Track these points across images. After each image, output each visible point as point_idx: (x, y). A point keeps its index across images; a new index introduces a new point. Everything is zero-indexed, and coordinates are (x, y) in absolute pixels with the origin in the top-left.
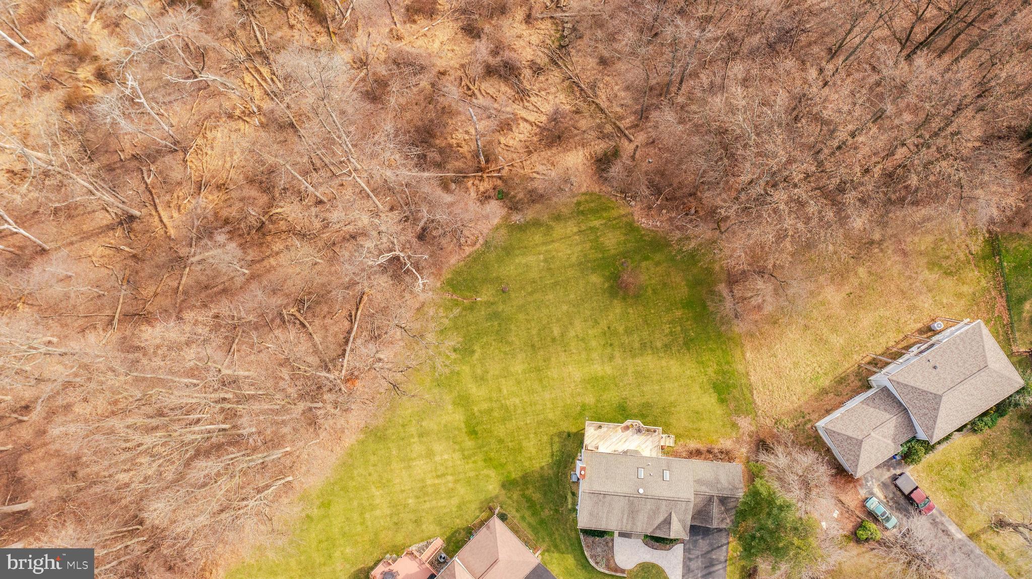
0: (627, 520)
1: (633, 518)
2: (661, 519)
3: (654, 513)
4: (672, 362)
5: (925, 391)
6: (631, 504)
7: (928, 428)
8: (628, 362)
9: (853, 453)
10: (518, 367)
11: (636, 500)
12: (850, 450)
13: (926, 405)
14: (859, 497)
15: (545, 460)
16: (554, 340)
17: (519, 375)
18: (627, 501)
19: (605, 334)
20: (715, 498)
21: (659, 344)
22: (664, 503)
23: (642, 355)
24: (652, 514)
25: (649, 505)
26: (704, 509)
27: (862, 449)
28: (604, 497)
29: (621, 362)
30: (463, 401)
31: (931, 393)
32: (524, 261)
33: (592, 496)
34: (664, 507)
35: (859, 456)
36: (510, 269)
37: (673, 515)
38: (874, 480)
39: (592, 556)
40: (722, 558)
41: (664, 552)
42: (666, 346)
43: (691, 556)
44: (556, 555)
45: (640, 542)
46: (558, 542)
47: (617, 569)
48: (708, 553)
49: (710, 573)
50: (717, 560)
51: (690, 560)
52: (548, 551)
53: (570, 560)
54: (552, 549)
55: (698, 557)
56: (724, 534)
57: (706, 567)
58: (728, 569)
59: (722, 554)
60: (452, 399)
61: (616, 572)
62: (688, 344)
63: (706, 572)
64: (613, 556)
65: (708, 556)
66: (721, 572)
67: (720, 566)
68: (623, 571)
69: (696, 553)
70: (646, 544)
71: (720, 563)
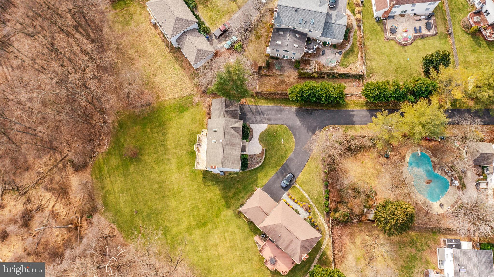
0: (235, 147)
1: (234, 144)
2: (234, 132)
3: (232, 135)
4: (170, 132)
5: (175, 24)
6: (227, 145)
7: (191, 23)
8: (170, 152)
10: (173, 204)
11: (225, 143)
12: (203, 54)
13: (181, 24)
14: (225, 51)
15: (216, 189)
16: (160, 187)
17: (177, 203)
18: (226, 147)
19: (157, 163)
20: (226, 109)
21: (162, 138)
25: (228, 137)
26: (231, 114)
27: (203, 49)
28: (225, 157)
29: (170, 155)
30: (190, 230)
32: (123, 204)
33: (224, 163)
34: (228, 131)
36: (126, 210)
37: (232, 126)
38: (218, 46)
39: (257, 164)
40: (255, 107)
41: (254, 132)
42: (163, 135)
43: (255, 121)
44: (258, 181)
45: (250, 142)
46: (252, 180)
47: (262, 153)
48: (253, 113)
49: (262, 112)
50: (256, 109)
51: (256, 121)
52: (257, 185)
53: (260, 174)
54: (256, 183)
55: (255, 118)
56: (244, 107)
57: (259, 114)
58: (259, 105)
59: (254, 108)
60: (189, 236)
61: (263, 153)
62: (162, 125)
63: (261, 114)
64: (257, 155)
65: (254, 113)
66: (261, 107)
67: (259, 108)
68: (263, 150)
69: (253, 118)
70: (250, 140)
71: (257, 108)
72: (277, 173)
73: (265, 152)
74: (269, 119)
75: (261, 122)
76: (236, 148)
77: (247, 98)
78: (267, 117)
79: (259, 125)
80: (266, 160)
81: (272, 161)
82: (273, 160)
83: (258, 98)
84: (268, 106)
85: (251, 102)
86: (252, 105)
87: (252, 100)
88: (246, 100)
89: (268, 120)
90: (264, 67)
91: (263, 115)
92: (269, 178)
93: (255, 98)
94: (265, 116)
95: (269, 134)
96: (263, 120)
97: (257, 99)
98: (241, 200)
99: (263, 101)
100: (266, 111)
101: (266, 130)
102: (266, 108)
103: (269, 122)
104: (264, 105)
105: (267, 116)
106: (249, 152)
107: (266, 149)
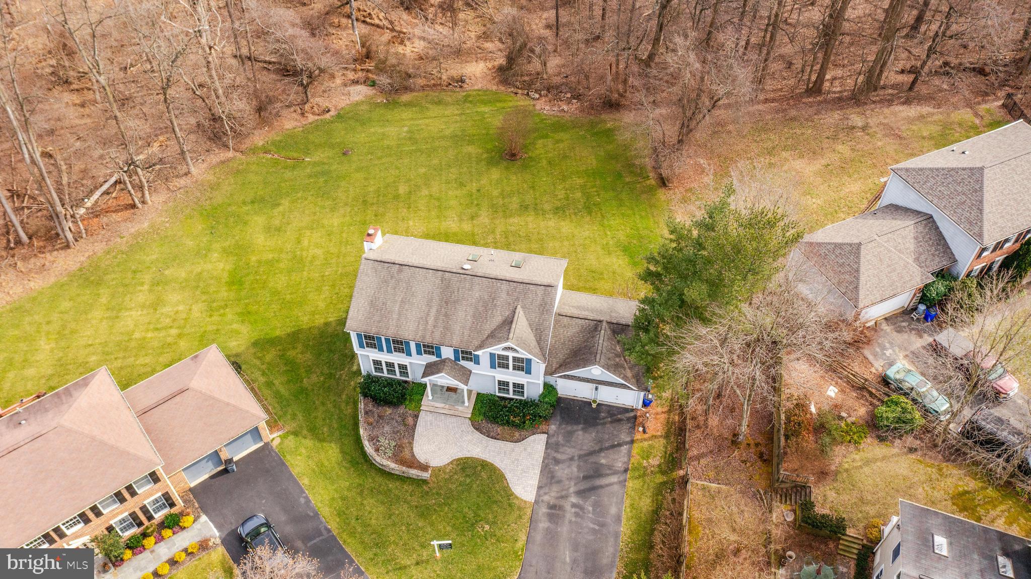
0: (436, 319)
1: (446, 315)
2: (498, 319)
3: (485, 307)
4: (563, 223)
5: (953, 169)
6: (446, 287)
7: (970, 223)
8: (497, 222)
9: (848, 268)
10: (335, 221)
11: (455, 278)
12: (842, 265)
13: (959, 189)
14: (874, 371)
15: (335, 315)
16: (397, 197)
17: (334, 227)
18: (438, 281)
19: (471, 196)
20: (604, 324)
21: (547, 207)
22: (505, 286)
23: (520, 216)
24: (481, 309)
25: (477, 292)
26: (583, 345)
27: (863, 260)
28: (400, 271)
29: (487, 221)
30: (239, 251)
31: (964, 169)
32: (380, 130)
33: (379, 266)
34: (504, 295)
35: (857, 271)
36: (360, 137)
37: (520, 312)
38: (897, 349)
39: (371, 439)
40: (619, 465)
41: (509, 445)
42: (557, 208)
43: (559, 456)
44: (309, 443)
45: (467, 425)
46: (319, 422)
47: (413, 463)
48: (591, 453)
49: (594, 489)
50: (610, 467)
51: (557, 462)
52: (296, 434)
53: (332, 453)
54: (305, 432)
55: (572, 459)
56: (626, 427)
57: (585, 478)
58: (630, 484)
59: (618, 459)
60: (222, 248)
61: (410, 467)
62: (589, 208)
63: (583, 486)
64: (411, 443)
65: (592, 459)
66: (616, 488)
67: (614, 479)
68: (424, 468)
69: (570, 451)
70: (478, 428)
71: (615, 473)
72: (316, 515)
73: (414, 473)
74: (555, 512)
75: (548, 477)
76: (431, 320)
77: (663, 441)
78: (568, 507)
79: (538, 471)
80: (379, 479)
81: (369, 502)
82: (374, 509)
83: (664, 483)
84: (618, 519)
85: (647, 455)
86: (629, 455)
87: (655, 461)
88: (654, 437)
89: (552, 507)
90: (807, 506)
91: (580, 493)
92: (305, 482)
93: (663, 473)
94: (574, 499)
95: (491, 502)
96: (555, 488)
97: (660, 479)
98: (262, 379)
99: (646, 503)
100: (596, 505)
101: (508, 494)
102: (613, 510)
103: (544, 510)
104: (627, 502)
105: (574, 505)
106: (430, 417)
107: (425, 482)
